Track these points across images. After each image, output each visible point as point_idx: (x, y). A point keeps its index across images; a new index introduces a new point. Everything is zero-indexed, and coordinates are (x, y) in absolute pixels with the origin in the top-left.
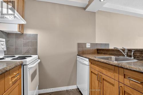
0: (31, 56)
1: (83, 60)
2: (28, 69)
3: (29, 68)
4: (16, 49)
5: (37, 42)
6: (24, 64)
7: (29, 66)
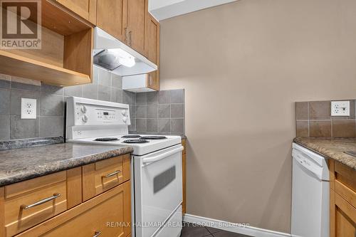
0: (165, 138)
1: (306, 159)
2: (142, 165)
3: (144, 163)
4: (149, 122)
5: (183, 107)
6: (134, 153)
7: (145, 159)
